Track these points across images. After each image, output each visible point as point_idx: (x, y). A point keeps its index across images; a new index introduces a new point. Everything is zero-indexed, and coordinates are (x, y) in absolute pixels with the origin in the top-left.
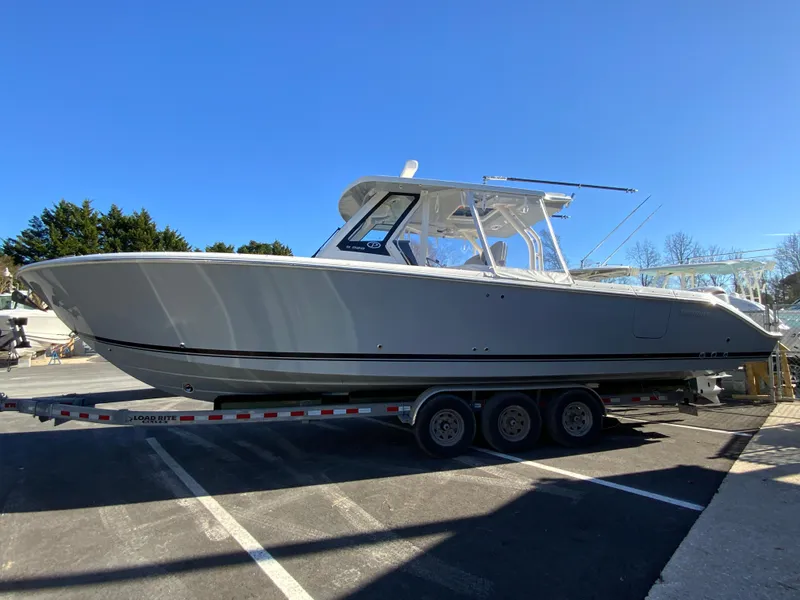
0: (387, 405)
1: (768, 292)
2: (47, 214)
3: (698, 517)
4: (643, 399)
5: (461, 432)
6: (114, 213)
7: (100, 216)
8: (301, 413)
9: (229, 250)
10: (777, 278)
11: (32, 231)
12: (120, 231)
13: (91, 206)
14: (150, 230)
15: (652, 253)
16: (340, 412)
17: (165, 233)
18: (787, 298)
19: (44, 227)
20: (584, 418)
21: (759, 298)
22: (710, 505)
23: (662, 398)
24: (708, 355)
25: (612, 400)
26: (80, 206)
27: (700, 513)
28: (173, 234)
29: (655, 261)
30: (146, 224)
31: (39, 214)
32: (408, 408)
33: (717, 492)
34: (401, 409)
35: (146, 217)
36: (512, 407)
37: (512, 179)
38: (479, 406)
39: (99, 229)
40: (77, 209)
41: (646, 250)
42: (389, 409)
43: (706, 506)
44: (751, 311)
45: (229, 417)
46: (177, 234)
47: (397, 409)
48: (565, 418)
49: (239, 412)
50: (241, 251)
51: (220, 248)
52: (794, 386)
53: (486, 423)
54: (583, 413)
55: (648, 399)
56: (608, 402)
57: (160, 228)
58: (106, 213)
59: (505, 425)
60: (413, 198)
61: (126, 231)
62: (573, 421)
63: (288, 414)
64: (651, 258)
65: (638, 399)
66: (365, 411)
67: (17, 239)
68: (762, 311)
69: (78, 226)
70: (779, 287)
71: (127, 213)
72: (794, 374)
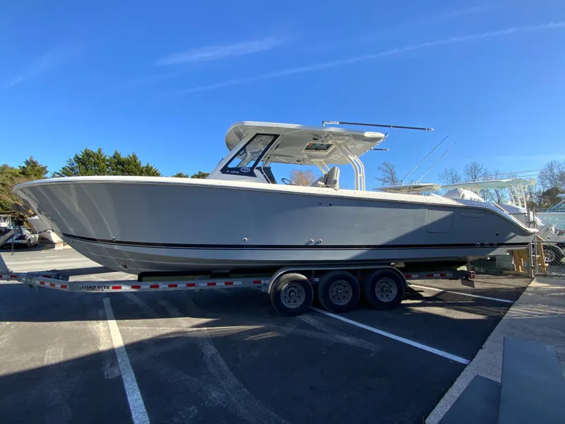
0: (253, 279)
1: (534, 200)
2: (77, 157)
3: (463, 370)
4: (435, 275)
5: (303, 299)
6: (116, 156)
7: (108, 158)
8: (193, 285)
9: (186, 177)
10: (540, 192)
11: (68, 167)
12: (120, 167)
13: (102, 151)
14: (137, 166)
15: (455, 175)
16: (220, 284)
17: (147, 167)
18: (546, 204)
19: (76, 164)
20: (391, 289)
21: (525, 204)
22: (475, 359)
23: (448, 275)
24: (482, 245)
25: (413, 276)
26: (96, 151)
27: (465, 366)
28: (151, 168)
29: (457, 181)
30: (135, 161)
31: (72, 157)
32: (267, 282)
33: (481, 348)
34: (262, 282)
35: (135, 157)
36: (339, 282)
37: (342, 123)
38: (317, 280)
39: (107, 165)
40: (94, 154)
41: (452, 174)
42: (255, 282)
43: (471, 360)
44: (517, 214)
45: (145, 286)
46: (154, 168)
47: (260, 282)
48: (377, 290)
49: (152, 283)
50: (193, 177)
51: (180, 176)
52: (547, 265)
53: (320, 291)
54: (391, 286)
55: (439, 275)
56: (410, 278)
57: (143, 165)
58: (112, 156)
59: (334, 294)
60: (273, 137)
61: (123, 166)
62: (383, 291)
63: (185, 285)
64: (455, 179)
65: (432, 275)
66: (238, 283)
67: (60, 172)
68: (525, 214)
69: (95, 164)
70: (541, 197)
71: (124, 156)
72: (547, 256)
